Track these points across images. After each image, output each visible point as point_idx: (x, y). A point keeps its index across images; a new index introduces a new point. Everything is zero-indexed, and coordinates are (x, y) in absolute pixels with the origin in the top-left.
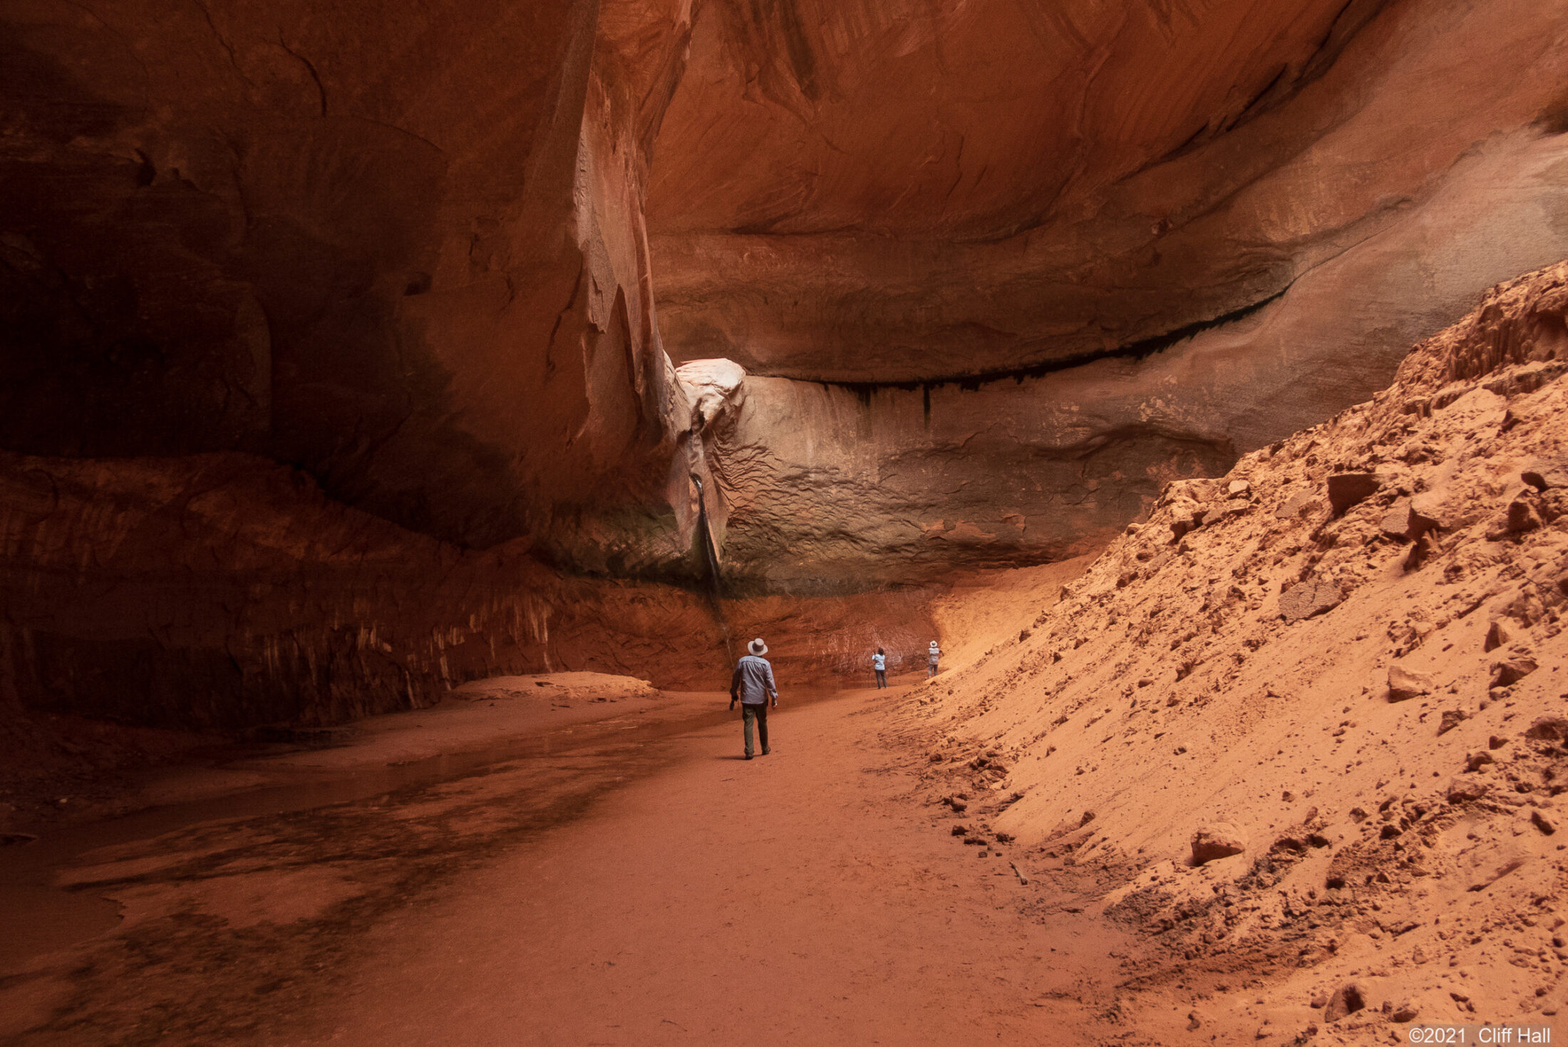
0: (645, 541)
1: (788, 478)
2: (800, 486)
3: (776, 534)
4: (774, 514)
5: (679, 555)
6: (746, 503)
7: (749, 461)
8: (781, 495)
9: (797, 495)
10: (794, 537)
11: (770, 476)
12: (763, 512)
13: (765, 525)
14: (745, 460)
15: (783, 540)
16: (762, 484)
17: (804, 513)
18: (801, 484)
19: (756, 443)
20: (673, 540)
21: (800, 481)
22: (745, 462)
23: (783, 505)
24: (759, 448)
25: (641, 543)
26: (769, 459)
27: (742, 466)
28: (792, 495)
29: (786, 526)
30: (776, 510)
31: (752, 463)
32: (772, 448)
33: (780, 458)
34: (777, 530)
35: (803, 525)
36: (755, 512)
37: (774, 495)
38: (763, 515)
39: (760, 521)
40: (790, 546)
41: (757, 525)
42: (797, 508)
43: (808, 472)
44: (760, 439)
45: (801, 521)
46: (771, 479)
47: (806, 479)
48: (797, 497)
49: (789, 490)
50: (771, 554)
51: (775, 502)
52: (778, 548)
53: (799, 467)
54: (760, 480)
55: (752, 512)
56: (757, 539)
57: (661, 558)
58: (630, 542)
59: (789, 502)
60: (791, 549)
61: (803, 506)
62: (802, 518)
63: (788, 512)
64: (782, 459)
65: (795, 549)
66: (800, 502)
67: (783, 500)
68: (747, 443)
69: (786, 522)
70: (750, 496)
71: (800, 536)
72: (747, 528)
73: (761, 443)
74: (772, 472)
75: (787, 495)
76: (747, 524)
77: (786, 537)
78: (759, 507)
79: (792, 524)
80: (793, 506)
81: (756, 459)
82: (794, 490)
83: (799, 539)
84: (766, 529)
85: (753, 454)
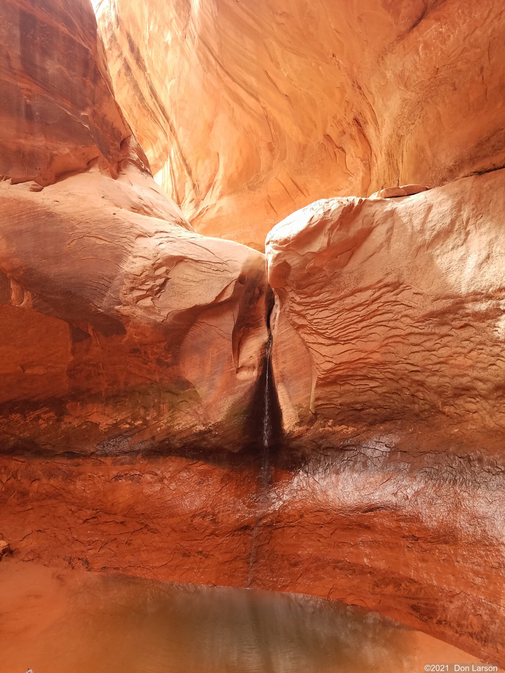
0: (166, 416)
1: (432, 315)
2: (453, 323)
3: (421, 389)
4: (412, 365)
5: (203, 428)
6: (363, 355)
7: (369, 305)
8: (425, 338)
9: (449, 335)
10: (449, 393)
11: (406, 316)
12: (397, 363)
13: (401, 379)
14: (360, 305)
15: (432, 397)
16: (393, 328)
17: (460, 360)
18: (454, 319)
19: (380, 281)
20: (197, 413)
21: (451, 316)
22: (360, 308)
23: (428, 351)
24: (386, 286)
25: (162, 418)
26: (405, 296)
27: (356, 313)
28: (442, 336)
29: (435, 379)
30: (416, 358)
31: (374, 307)
32: (408, 282)
33: (420, 291)
34: (421, 384)
35: (459, 376)
36: (383, 363)
37: (413, 339)
38: (396, 367)
39: (392, 373)
40: (444, 404)
41: (390, 379)
42: (449, 353)
43: (463, 302)
44: (388, 274)
45: (457, 371)
46: (408, 320)
47: (460, 312)
48: (450, 338)
49: (437, 331)
50: (417, 415)
51: (416, 349)
52: (427, 407)
53: (447, 297)
54: (391, 324)
55: (377, 364)
56: (394, 396)
57: (181, 432)
58: (148, 418)
59: (439, 346)
60: (446, 409)
61: (459, 350)
62: (458, 367)
63: (436, 360)
64: (424, 291)
65: (452, 409)
66: (455, 344)
67: (428, 345)
68: (362, 285)
69: (434, 373)
70: (372, 346)
71: (459, 392)
72: (372, 384)
73: (390, 279)
74: (410, 312)
75: (436, 337)
76: (372, 379)
77: (435, 393)
78: (390, 357)
79: (444, 376)
80: (444, 352)
81: (382, 300)
82: (445, 330)
83: (457, 396)
84: (405, 384)
85: (377, 294)
